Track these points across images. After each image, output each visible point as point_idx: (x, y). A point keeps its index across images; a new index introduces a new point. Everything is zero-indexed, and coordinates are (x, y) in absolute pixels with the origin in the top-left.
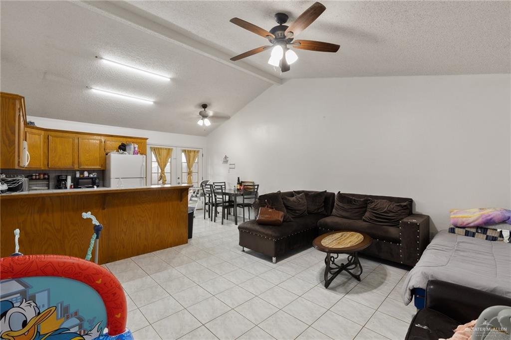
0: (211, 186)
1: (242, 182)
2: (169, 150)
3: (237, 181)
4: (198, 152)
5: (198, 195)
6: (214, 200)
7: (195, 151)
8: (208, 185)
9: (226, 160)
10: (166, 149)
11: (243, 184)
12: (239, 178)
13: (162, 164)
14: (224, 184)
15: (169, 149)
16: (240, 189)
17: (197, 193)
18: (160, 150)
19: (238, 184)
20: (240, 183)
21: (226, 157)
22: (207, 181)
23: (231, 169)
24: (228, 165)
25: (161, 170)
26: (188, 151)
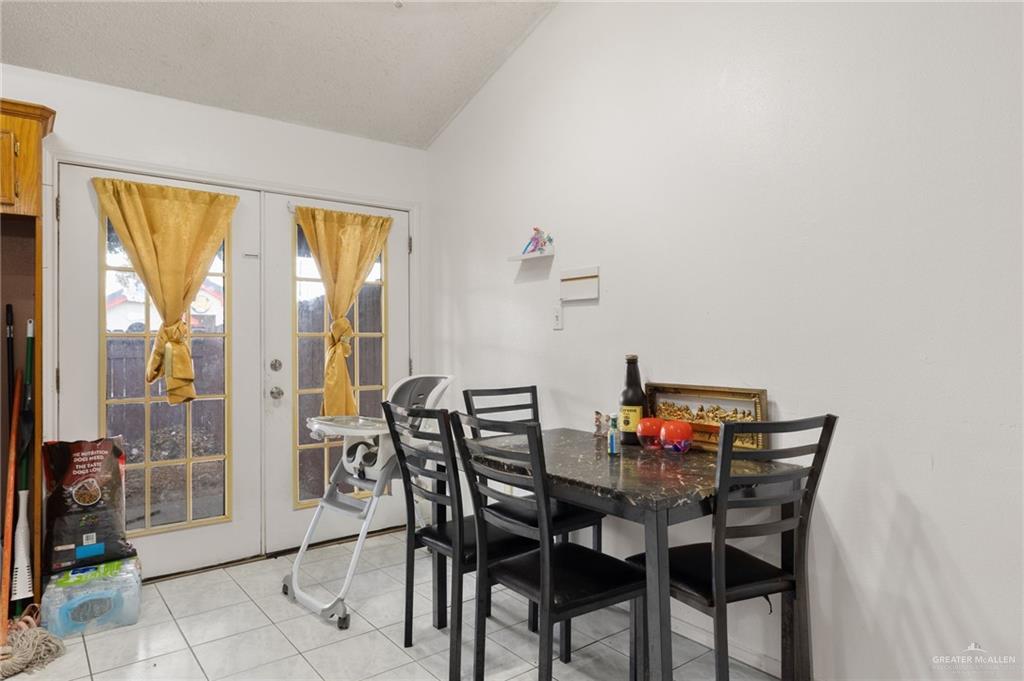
0: (449, 420)
1: (656, 390)
2: (213, 206)
3: (621, 385)
4: (384, 224)
5: (370, 472)
6: (469, 510)
7: (365, 220)
8: (430, 414)
9: (537, 256)
10: (194, 196)
11: (661, 401)
12: (632, 363)
13: (168, 280)
14: (526, 398)
15: (214, 199)
16: (651, 438)
17: (370, 458)
18: (156, 202)
19: (627, 402)
20: (643, 396)
21: (537, 242)
22: (430, 383)
23: (570, 310)
24: (550, 287)
25: (164, 316)
26: (328, 216)
